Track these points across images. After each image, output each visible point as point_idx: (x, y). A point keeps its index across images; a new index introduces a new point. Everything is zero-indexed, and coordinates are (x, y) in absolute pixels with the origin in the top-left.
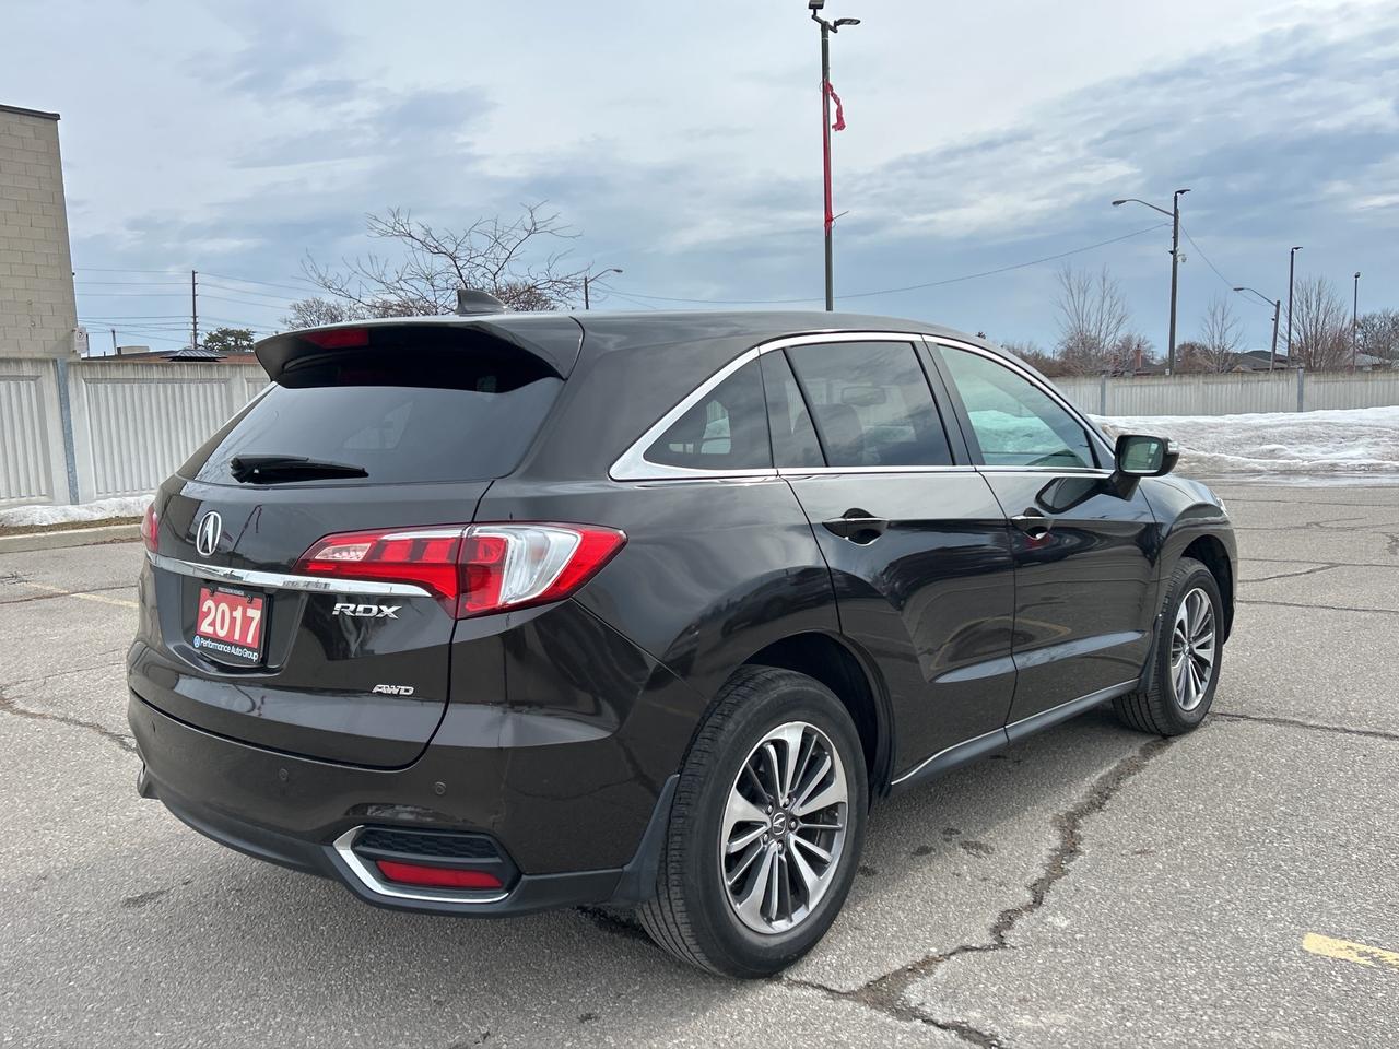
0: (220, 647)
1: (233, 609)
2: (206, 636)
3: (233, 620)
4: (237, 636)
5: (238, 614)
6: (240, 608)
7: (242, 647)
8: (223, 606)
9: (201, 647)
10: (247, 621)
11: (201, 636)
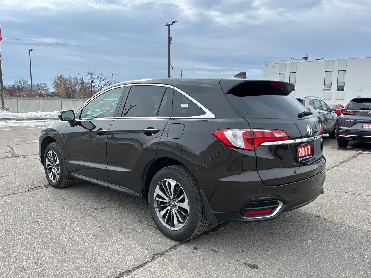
0: (305, 158)
1: (304, 148)
2: (301, 157)
3: (305, 151)
4: (307, 154)
5: (306, 149)
6: (306, 147)
7: (309, 156)
8: (303, 148)
9: (301, 160)
10: (308, 149)
11: (300, 158)
